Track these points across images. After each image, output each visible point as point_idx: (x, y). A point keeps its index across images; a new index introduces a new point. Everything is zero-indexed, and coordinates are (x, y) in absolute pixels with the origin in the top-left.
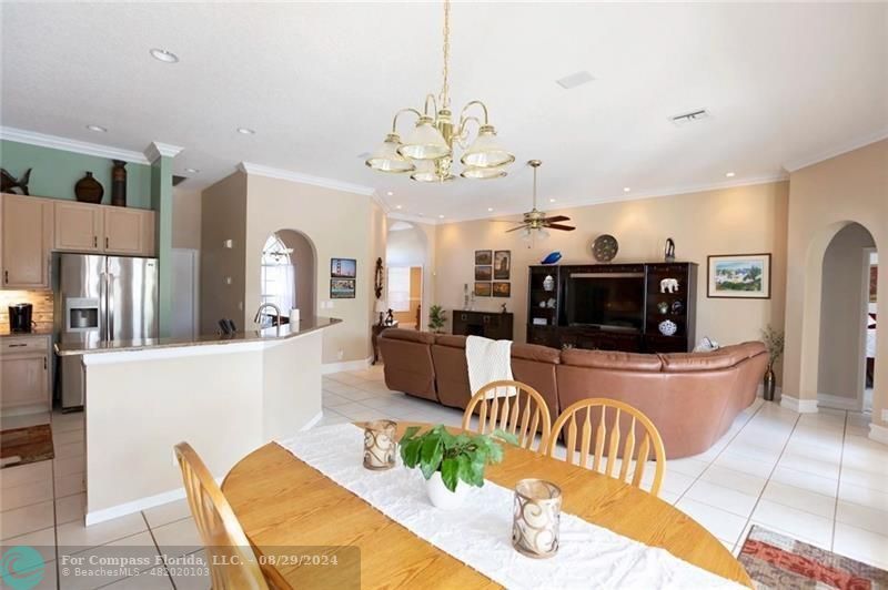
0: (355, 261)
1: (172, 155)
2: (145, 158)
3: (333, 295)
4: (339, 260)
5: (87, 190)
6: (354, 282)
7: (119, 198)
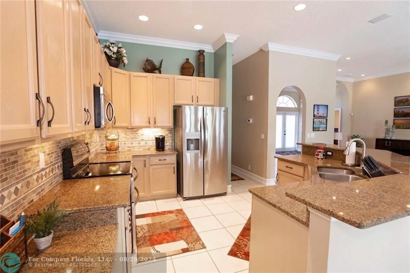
0: (328, 106)
1: (232, 42)
2: (212, 48)
3: (314, 129)
4: (318, 105)
5: (186, 70)
6: (327, 119)
7: (201, 73)
